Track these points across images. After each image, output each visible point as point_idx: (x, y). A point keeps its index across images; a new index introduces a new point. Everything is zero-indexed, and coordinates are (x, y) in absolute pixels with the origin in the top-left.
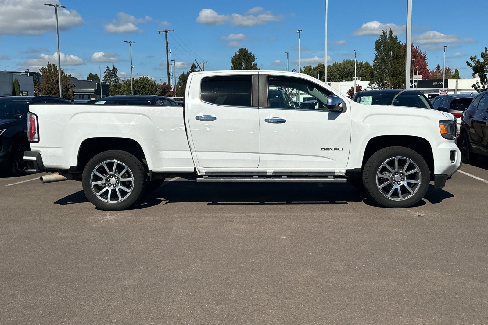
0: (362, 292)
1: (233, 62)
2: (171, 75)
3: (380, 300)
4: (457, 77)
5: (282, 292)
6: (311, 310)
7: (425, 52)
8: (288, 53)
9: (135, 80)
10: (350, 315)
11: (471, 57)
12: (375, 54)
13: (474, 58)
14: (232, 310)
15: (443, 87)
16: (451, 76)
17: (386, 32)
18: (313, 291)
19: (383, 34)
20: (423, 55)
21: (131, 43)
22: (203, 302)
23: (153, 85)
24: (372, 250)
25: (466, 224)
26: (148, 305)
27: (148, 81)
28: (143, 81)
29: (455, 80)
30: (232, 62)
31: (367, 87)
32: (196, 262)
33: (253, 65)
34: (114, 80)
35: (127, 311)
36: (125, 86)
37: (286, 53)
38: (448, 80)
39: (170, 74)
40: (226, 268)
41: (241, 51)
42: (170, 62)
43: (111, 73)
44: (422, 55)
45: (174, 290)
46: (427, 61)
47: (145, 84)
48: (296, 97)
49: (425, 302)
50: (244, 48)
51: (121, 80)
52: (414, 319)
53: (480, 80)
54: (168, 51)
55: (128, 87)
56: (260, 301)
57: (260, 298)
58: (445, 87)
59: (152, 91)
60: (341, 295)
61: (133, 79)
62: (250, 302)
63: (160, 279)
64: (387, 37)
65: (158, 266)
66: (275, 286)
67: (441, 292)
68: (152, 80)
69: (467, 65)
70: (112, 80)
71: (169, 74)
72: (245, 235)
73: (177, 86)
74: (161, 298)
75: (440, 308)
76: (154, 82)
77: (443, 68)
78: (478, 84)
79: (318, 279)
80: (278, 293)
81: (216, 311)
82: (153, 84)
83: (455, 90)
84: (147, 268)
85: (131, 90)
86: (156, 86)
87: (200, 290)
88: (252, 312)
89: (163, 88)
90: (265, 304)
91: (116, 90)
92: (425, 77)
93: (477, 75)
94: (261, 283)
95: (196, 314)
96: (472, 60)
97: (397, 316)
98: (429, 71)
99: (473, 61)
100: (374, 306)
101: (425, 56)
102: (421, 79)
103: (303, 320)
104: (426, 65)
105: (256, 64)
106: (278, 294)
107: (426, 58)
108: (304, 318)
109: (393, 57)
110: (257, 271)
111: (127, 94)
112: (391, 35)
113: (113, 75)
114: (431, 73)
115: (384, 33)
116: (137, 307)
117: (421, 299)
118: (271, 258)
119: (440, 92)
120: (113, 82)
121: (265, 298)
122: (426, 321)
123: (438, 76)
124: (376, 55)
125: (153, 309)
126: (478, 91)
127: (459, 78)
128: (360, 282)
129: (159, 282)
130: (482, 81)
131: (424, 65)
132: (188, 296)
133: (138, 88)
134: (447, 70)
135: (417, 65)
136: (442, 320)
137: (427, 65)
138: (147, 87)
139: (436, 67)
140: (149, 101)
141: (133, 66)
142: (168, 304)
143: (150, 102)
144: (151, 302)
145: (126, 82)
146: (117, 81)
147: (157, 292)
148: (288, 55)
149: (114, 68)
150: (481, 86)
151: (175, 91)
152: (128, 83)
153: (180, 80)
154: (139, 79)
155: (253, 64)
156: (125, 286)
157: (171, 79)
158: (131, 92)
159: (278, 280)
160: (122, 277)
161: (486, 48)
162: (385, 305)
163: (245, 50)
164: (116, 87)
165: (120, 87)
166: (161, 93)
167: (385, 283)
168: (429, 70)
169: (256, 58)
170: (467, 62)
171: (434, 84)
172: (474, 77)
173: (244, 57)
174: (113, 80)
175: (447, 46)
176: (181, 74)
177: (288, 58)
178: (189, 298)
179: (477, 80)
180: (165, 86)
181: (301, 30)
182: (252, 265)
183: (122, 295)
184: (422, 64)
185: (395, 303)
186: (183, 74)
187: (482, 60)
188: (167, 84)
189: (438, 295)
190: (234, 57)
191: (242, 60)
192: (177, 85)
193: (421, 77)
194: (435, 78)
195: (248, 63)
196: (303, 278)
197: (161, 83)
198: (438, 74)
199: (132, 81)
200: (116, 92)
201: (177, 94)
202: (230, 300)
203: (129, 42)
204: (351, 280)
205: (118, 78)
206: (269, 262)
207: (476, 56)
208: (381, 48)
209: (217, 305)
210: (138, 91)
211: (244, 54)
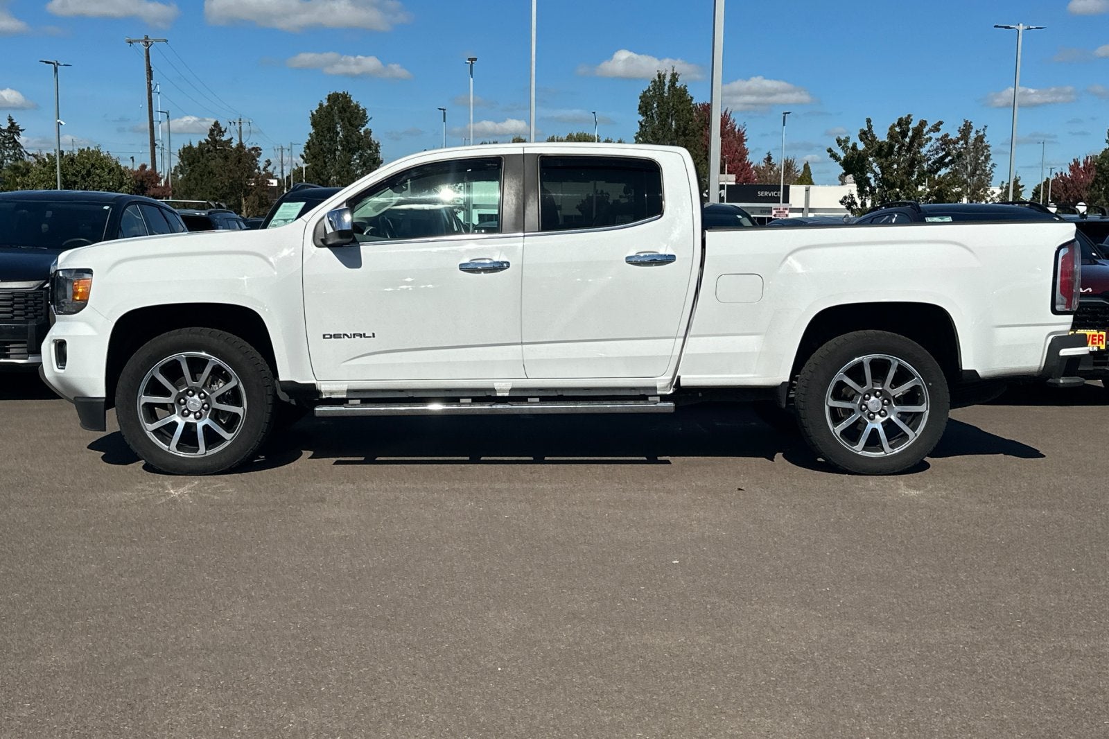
0: (634, 662)
1: (314, 125)
2: (159, 147)
3: (674, 678)
4: (807, 181)
5: (449, 668)
6: (520, 710)
7: (742, 125)
8: (444, 110)
9: (66, 156)
10: (610, 718)
11: (839, 137)
12: (639, 122)
13: (845, 141)
14: (330, 719)
15: (779, 202)
16: (796, 179)
17: (664, 76)
18: (522, 663)
19: (657, 79)
20: (739, 130)
21: (58, 64)
22: (254, 703)
23: (113, 169)
24: (650, 562)
25: (845, 500)
26: (111, 716)
27: (101, 159)
28: (88, 159)
29: (803, 188)
30: (312, 125)
31: (621, 197)
32: (233, 602)
33: (363, 134)
34: (11, 153)
35: (56, 732)
36: (40, 170)
37: (440, 109)
38: (789, 186)
39: (156, 145)
40: (311, 615)
41: (334, 98)
42: (158, 116)
43: (5, 137)
44: (736, 130)
45: (178, 676)
46: (747, 145)
47: (93, 165)
48: (462, 212)
49: (774, 679)
50: (342, 93)
51: (29, 155)
52: (753, 720)
53: (856, 189)
54: (153, 89)
55: (48, 173)
56: (397, 694)
57: (397, 685)
58: (783, 202)
59: (111, 184)
60: (588, 671)
61: (62, 153)
62: (374, 697)
63: (142, 647)
64: (666, 88)
65: (135, 616)
66: (434, 656)
67: (806, 656)
68: (111, 157)
69: (831, 156)
70: (6, 154)
71: (153, 145)
72: (354, 533)
73: (174, 175)
74: (147, 697)
75: (807, 692)
76: (117, 163)
77: (779, 160)
78: (851, 196)
79: (533, 635)
80: (439, 671)
81: (289, 722)
82: (114, 166)
83: (803, 209)
84: (106, 621)
85: (56, 180)
86: (122, 173)
87: (245, 674)
88: (379, 722)
89: (140, 178)
90: (410, 700)
91: (18, 180)
92: (741, 180)
93: (850, 177)
94: (399, 649)
95: (239, 734)
96: (840, 145)
97: (715, 715)
98: (749, 166)
99: (843, 148)
100: (662, 692)
101: (743, 133)
102: (734, 183)
103: (502, 734)
104: (744, 153)
105: (371, 132)
106: (441, 675)
107: (745, 138)
108: (505, 731)
109: (676, 131)
110: (388, 620)
111: (45, 188)
112: (674, 83)
113: (10, 143)
114: (754, 172)
115: (659, 76)
116: (84, 720)
117: (765, 672)
118: (419, 587)
119: (774, 212)
120: (10, 159)
121: (410, 686)
122: (778, 724)
123: (768, 178)
124: (641, 124)
125: (124, 726)
126: (852, 213)
127: (812, 183)
128: (627, 638)
129: (140, 656)
130: (861, 192)
131: (740, 153)
132: (217, 688)
133: (73, 174)
134: (789, 166)
135: (725, 151)
136: (813, 721)
137: (748, 154)
138: (98, 175)
139: (765, 159)
140: (106, 208)
141: (62, 122)
142: (165, 711)
143: (108, 210)
144: (121, 706)
145: (44, 159)
146: (18, 157)
147: (136, 681)
148: (444, 113)
149: (13, 124)
150: (859, 202)
151: (168, 186)
152: (47, 165)
153: (182, 160)
154: (76, 153)
155: (362, 131)
156: (50, 668)
157: (158, 158)
158: (57, 185)
159: (439, 640)
160: (42, 645)
161: (869, 121)
162: (687, 689)
163: (345, 96)
164: (16, 171)
165: (28, 171)
166: (134, 189)
167: (684, 638)
168: (751, 163)
169: (371, 118)
170: (830, 150)
171: (760, 194)
172: (843, 183)
173: (340, 112)
174: (9, 155)
175: (789, 113)
176: (184, 145)
177: (444, 121)
178: (220, 694)
179: (850, 188)
180: (143, 173)
181: (475, 59)
182: (376, 606)
183: (41, 691)
184: (736, 151)
185: (709, 683)
186: (190, 147)
187: (861, 146)
188: (149, 168)
189: (800, 662)
190: (316, 111)
191: (337, 119)
192: (173, 171)
193: (735, 179)
194: (761, 181)
195: (349, 127)
196: (498, 633)
197: (133, 165)
198: (769, 174)
199: (58, 158)
200: (17, 184)
201: (174, 192)
202: (324, 694)
203: (54, 64)
204: (606, 633)
205: (22, 150)
206: (414, 599)
207: (848, 138)
208: (651, 110)
209: (291, 707)
210: (75, 183)
211: (341, 105)
